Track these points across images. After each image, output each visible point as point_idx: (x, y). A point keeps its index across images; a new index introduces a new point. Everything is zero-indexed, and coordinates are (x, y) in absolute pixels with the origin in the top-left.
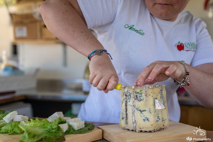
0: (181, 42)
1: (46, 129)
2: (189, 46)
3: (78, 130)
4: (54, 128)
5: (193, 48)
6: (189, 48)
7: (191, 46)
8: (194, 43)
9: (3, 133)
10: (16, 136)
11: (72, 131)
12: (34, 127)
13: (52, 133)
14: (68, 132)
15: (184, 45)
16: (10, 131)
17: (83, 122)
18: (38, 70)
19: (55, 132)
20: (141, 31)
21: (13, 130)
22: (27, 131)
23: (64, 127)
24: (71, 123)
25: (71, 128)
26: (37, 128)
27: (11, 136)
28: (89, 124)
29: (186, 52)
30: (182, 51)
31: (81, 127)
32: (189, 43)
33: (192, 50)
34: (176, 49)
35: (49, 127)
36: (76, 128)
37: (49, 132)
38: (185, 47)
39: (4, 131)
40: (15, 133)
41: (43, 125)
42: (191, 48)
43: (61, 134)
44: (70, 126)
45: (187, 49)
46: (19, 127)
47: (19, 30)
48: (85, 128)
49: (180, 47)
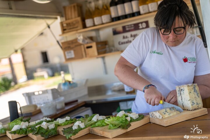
0: (186, 57)
1: (120, 121)
4: (124, 120)
7: (192, 60)
8: (194, 58)
9: (97, 127)
10: (104, 127)
11: (133, 120)
12: (113, 121)
13: (123, 122)
14: (131, 121)
15: (188, 59)
16: (101, 125)
17: (138, 115)
18: (87, 81)
19: (125, 122)
20: (160, 52)
21: (102, 124)
22: (111, 124)
23: (129, 119)
24: (131, 116)
26: (114, 122)
27: (102, 127)
28: (141, 115)
29: (189, 63)
30: (186, 62)
31: (137, 117)
32: (191, 58)
33: (193, 62)
34: (183, 61)
35: (121, 120)
36: (135, 118)
37: (122, 122)
38: (188, 60)
39: (97, 126)
40: (103, 126)
41: (117, 120)
43: (128, 123)
44: (131, 118)
45: (190, 61)
46: (104, 123)
47: (68, 53)
48: (140, 118)
49: (185, 60)
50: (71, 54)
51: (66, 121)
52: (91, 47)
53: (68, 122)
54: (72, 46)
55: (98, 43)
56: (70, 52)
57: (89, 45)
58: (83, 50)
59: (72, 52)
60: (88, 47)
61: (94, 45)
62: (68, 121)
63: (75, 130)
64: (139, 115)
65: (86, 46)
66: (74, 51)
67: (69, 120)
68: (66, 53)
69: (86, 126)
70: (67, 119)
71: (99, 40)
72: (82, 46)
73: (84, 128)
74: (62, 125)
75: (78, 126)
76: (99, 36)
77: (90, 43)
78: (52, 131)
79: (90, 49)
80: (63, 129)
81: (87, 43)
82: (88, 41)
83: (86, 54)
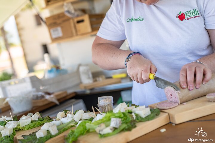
2: (190, 14)
3: (146, 118)
5: (194, 15)
6: (190, 16)
7: (192, 14)
8: (195, 10)
11: (140, 119)
15: (185, 14)
17: (148, 109)
20: (140, 18)
24: (137, 112)
25: (139, 116)
31: (148, 114)
32: (190, 11)
33: (194, 17)
38: (186, 15)
42: (192, 15)
44: (137, 115)
45: (188, 17)
47: (54, 31)
48: (152, 115)
49: (182, 17)
50: (59, 32)
51: (32, 122)
52: (82, 21)
53: (34, 123)
54: (59, 21)
55: (91, 16)
56: (57, 30)
57: (80, 19)
58: (72, 25)
59: (59, 29)
60: (79, 22)
61: (86, 18)
62: (36, 122)
63: (39, 139)
64: (151, 110)
65: (76, 20)
66: (62, 28)
67: (37, 120)
68: (52, 31)
69: (60, 131)
70: (33, 120)
71: (93, 13)
72: (71, 21)
73: (56, 135)
74: (25, 129)
75: (48, 130)
76: (93, 8)
77: (81, 15)
78: (4, 140)
79: (81, 25)
80: (23, 136)
81: (78, 16)
82: (79, 13)
83: (76, 31)
